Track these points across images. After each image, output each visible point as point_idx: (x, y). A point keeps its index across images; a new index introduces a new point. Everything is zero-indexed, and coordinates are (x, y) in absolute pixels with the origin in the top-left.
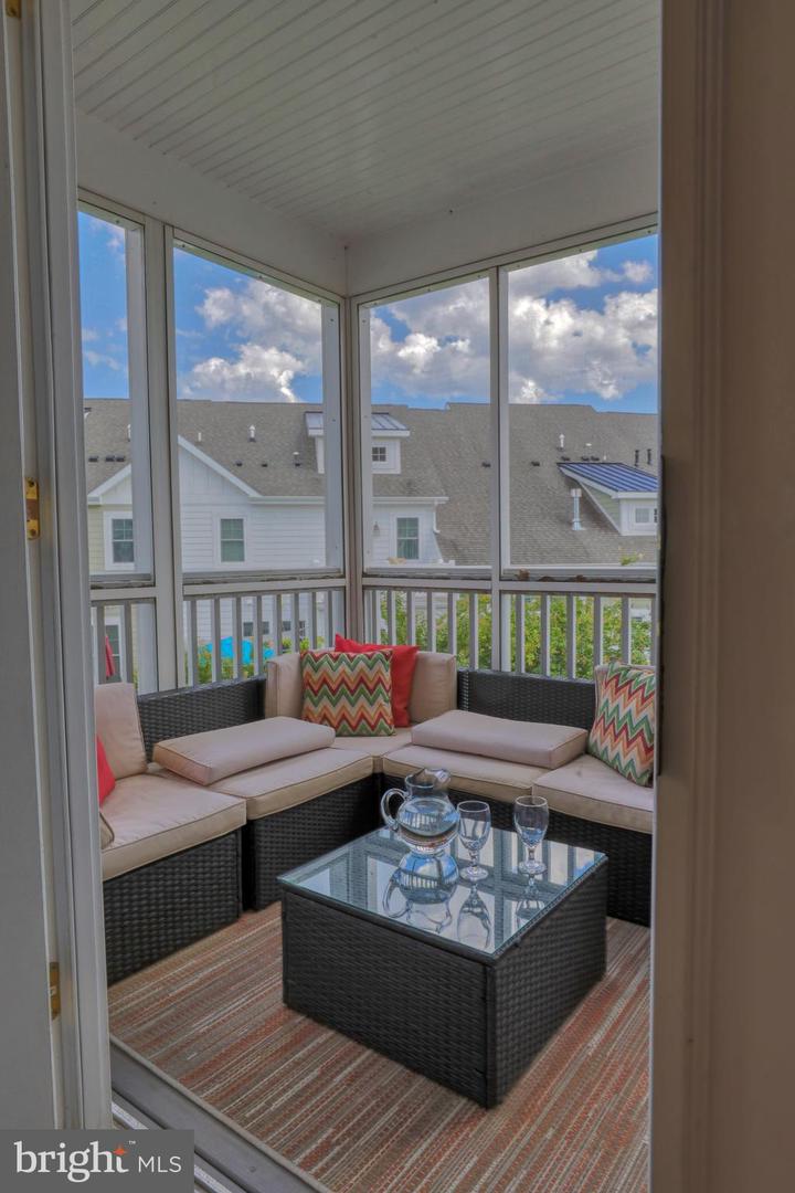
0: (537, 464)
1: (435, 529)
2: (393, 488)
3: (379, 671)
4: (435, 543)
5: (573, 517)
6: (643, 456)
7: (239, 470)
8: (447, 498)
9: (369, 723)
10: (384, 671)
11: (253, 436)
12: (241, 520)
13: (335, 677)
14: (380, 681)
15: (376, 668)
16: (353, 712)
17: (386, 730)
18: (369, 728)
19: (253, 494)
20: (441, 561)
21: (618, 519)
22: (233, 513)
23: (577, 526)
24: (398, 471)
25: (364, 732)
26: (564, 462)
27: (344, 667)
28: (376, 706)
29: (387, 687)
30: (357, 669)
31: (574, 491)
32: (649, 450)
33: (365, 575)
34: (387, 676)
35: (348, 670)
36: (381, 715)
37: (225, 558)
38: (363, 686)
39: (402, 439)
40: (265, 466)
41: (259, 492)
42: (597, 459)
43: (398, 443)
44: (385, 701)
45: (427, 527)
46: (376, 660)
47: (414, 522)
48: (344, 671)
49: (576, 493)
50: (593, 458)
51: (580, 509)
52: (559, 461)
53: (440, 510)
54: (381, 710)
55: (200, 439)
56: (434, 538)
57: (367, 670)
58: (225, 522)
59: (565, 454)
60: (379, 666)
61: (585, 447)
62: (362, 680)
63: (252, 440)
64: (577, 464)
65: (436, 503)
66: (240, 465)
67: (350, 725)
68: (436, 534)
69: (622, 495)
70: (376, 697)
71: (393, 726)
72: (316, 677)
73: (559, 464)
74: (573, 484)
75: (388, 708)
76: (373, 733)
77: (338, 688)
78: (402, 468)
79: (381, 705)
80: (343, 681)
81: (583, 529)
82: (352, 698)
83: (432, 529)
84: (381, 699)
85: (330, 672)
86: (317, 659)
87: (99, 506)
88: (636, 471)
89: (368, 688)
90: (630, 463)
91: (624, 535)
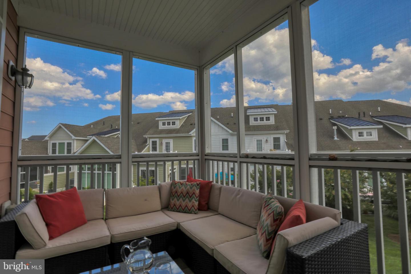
0: (321, 119)
1: (285, 140)
2: (272, 128)
3: (194, 190)
4: (286, 145)
5: (334, 136)
6: (362, 115)
7: (228, 125)
8: (289, 131)
9: (188, 209)
10: (196, 190)
11: (232, 116)
12: (228, 139)
13: (180, 191)
14: (194, 193)
15: (193, 188)
16: (184, 204)
17: (194, 212)
18: (188, 210)
19: (231, 132)
20: (287, 150)
21: (352, 136)
22: (225, 137)
23: (336, 138)
24: (274, 123)
25: (187, 212)
26: (332, 118)
27: (183, 187)
28: (191, 203)
29: (197, 196)
30: (187, 188)
31: (334, 127)
32: (364, 112)
33: (205, 155)
34: (197, 192)
35: (184, 189)
36: (193, 206)
37: (223, 150)
38: (188, 195)
39: (275, 114)
40: (235, 124)
41: (233, 131)
42: (344, 116)
43: (273, 115)
44: (196, 201)
45: (283, 139)
46: (193, 186)
47: (279, 138)
48: (183, 189)
49: (335, 128)
50: (342, 116)
51: (337, 133)
52: (330, 118)
53: (287, 134)
54: (193, 204)
55: (218, 118)
56: (285, 143)
57: (190, 189)
58: (223, 140)
59: (332, 115)
60: (195, 188)
61: (339, 113)
62: (188, 193)
63: (232, 117)
64: (337, 118)
65: (285, 132)
66: (228, 124)
67: (182, 209)
68: (285, 142)
69: (352, 127)
70: (192, 199)
71: (197, 210)
72: (174, 190)
73: (330, 119)
74: (335, 125)
75: (196, 204)
76: (190, 212)
77: (180, 195)
78: (275, 123)
79: (193, 202)
80: (182, 193)
81: (338, 139)
82: (184, 199)
83: (285, 141)
84: (193, 200)
85: (178, 188)
86: (176, 184)
87: (192, 136)
88: (359, 119)
89: (189, 195)
90: (357, 116)
91: (354, 141)
